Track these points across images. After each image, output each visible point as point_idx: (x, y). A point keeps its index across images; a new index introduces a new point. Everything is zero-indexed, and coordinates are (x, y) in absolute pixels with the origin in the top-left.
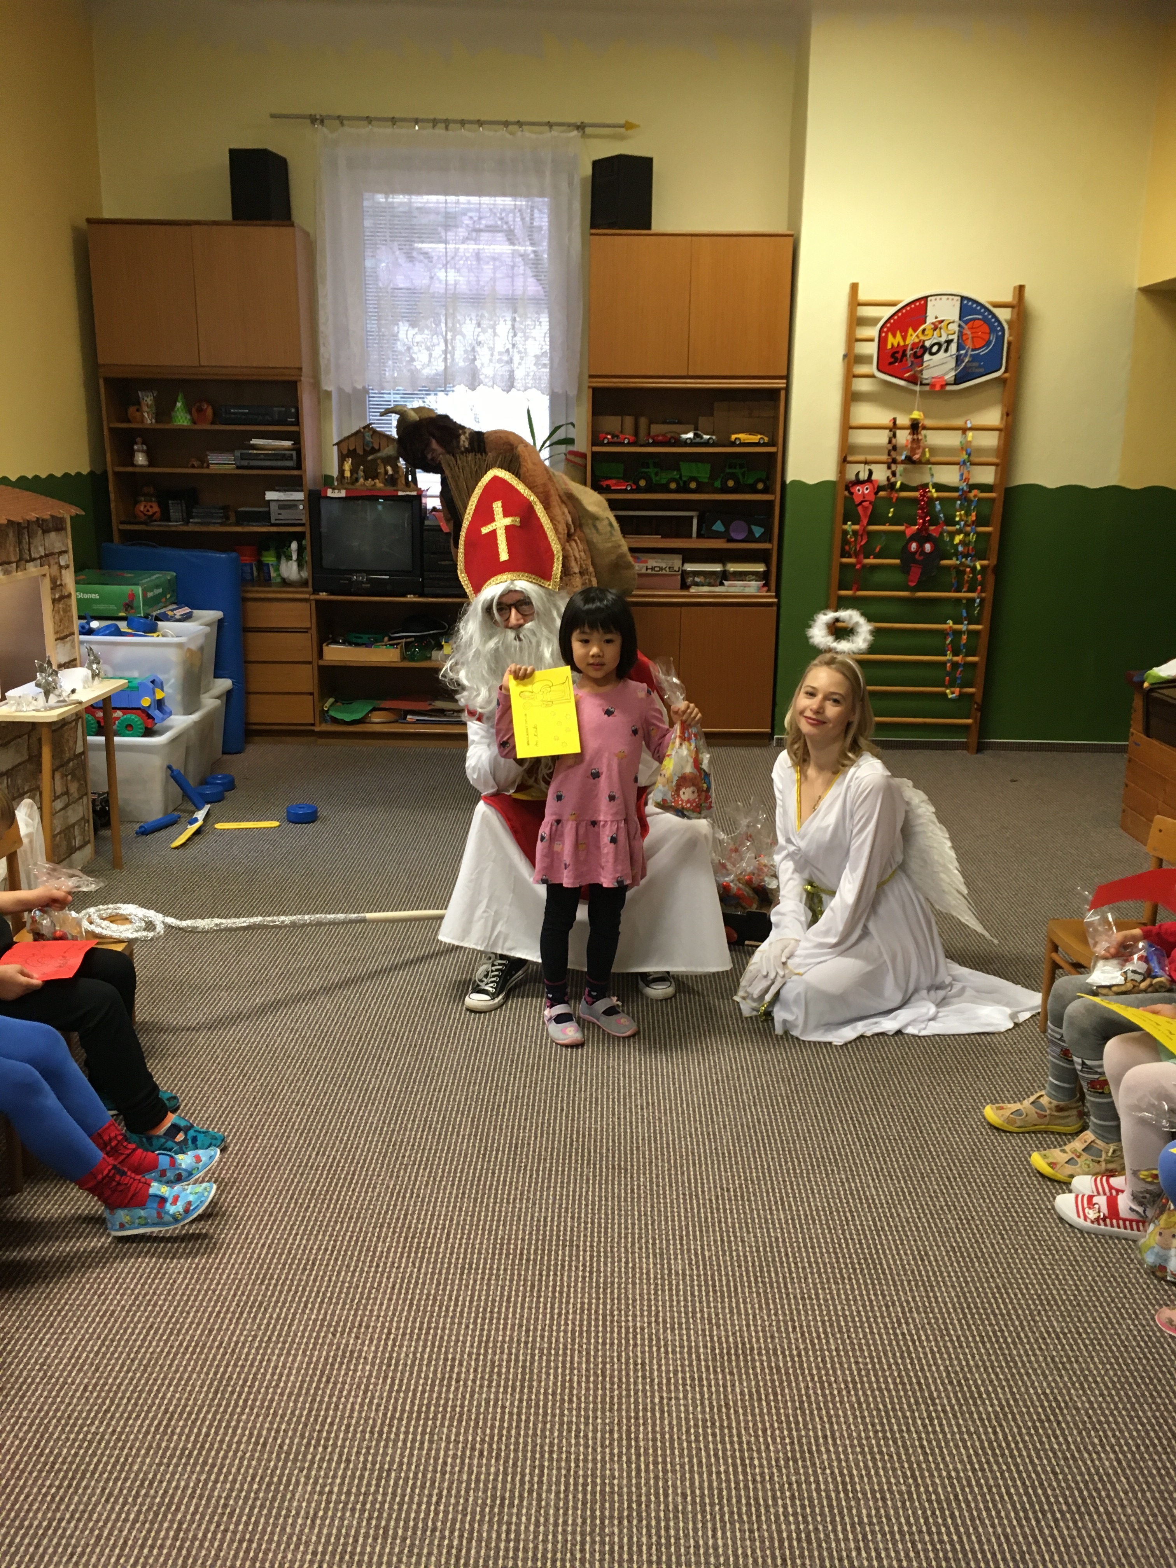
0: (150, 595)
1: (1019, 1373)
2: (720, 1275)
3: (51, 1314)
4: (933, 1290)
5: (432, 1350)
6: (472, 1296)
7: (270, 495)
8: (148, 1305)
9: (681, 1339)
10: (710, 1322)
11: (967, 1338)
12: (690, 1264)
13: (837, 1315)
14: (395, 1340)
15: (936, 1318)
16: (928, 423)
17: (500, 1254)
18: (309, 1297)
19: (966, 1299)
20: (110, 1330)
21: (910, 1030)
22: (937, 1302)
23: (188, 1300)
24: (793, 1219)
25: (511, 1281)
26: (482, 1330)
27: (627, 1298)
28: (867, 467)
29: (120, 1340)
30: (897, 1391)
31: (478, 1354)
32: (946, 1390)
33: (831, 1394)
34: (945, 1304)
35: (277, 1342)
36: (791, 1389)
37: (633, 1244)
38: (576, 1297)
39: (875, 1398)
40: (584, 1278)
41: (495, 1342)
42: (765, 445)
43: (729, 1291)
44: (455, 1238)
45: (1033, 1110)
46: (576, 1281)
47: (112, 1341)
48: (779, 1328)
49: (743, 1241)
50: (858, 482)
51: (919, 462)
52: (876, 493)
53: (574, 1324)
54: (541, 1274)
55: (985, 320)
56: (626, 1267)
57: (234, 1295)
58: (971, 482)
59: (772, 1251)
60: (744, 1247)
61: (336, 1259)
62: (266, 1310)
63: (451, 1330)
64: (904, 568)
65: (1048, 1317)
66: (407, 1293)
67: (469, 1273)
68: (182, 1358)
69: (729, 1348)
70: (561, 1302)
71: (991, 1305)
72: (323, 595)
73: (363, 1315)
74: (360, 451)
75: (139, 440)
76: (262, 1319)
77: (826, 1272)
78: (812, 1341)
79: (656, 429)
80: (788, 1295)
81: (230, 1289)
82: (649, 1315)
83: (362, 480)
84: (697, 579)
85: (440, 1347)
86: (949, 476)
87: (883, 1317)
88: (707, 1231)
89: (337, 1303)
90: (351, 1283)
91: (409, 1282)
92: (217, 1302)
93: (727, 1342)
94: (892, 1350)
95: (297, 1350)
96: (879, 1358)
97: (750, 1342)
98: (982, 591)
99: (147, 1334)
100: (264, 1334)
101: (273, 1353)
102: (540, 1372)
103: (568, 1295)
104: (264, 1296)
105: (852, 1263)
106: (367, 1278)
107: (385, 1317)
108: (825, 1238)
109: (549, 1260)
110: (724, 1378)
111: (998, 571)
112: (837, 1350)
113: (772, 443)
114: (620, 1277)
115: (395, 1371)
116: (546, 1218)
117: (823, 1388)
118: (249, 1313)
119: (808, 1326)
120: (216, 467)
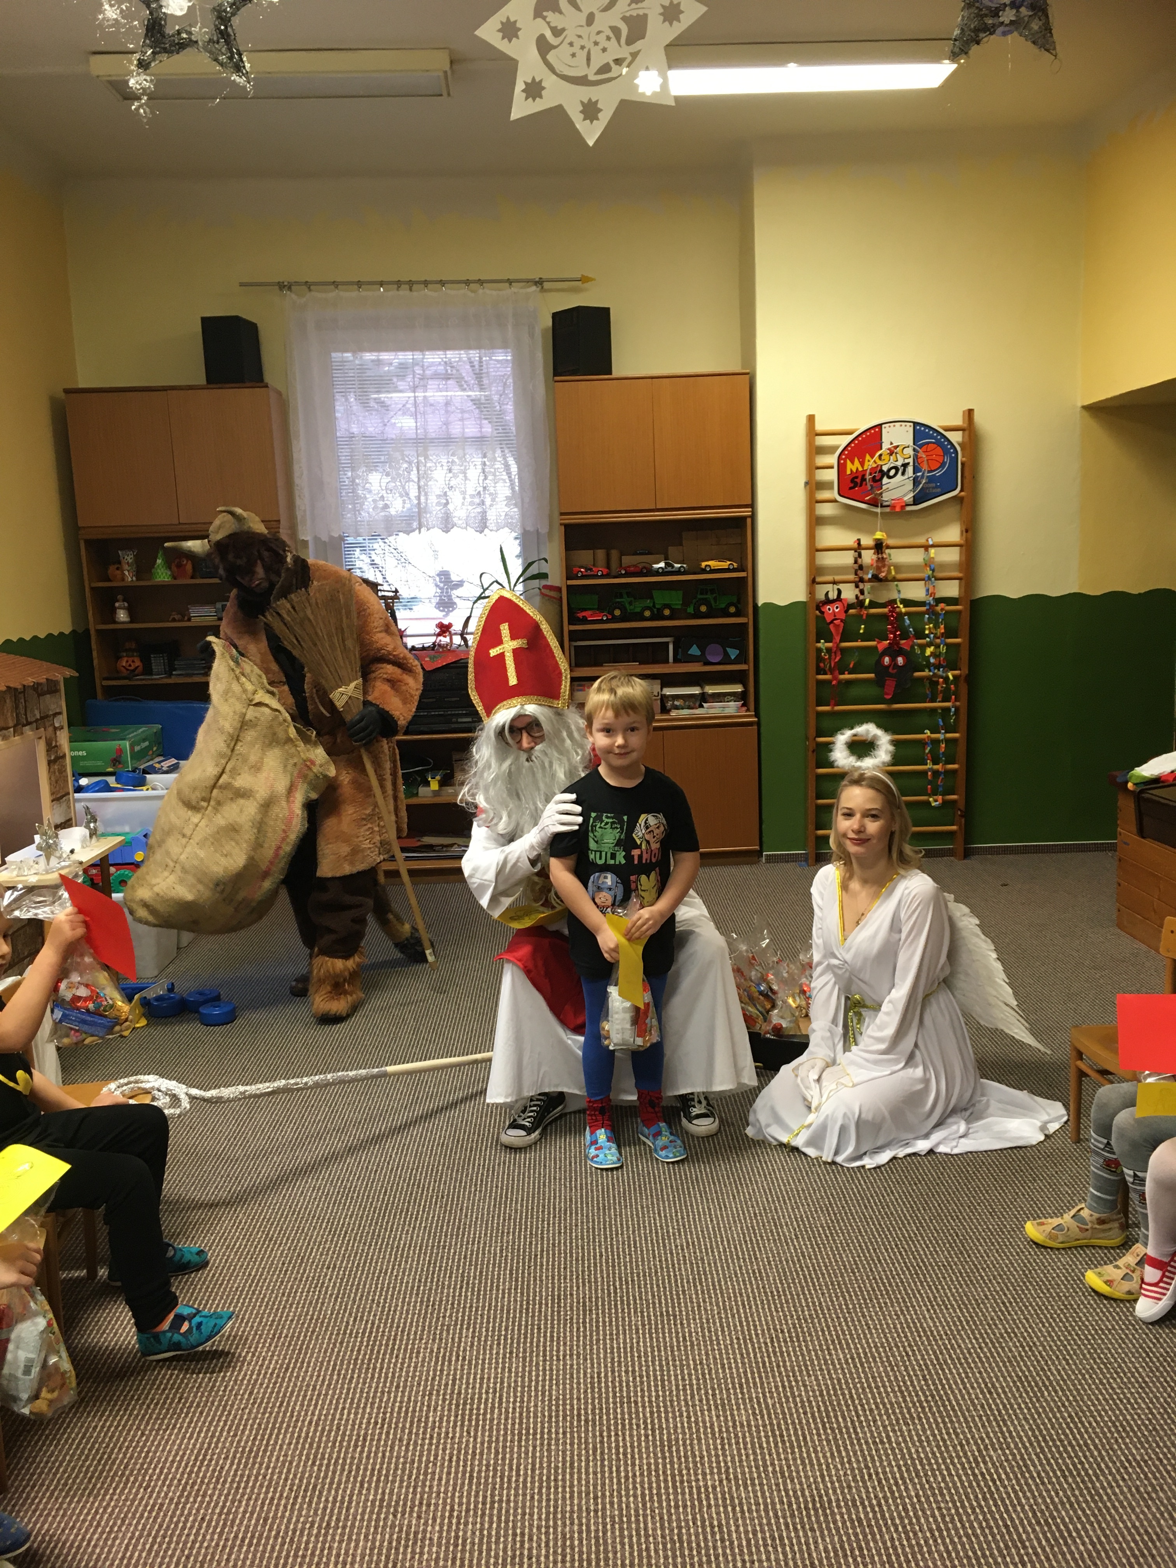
0: (137, 748)
1: (1106, 1507)
2: (786, 1423)
3: (97, 1512)
4: (1005, 1425)
5: (499, 1526)
6: (534, 1465)
8: (197, 1496)
9: (756, 1496)
10: (783, 1476)
11: (1047, 1473)
12: (754, 1414)
13: (912, 1458)
14: (459, 1518)
15: (1014, 1455)
16: (891, 542)
17: (557, 1416)
18: (364, 1476)
19: (1040, 1431)
20: (161, 1526)
21: (942, 1149)
22: (1012, 1437)
23: (238, 1488)
24: (853, 1358)
25: (572, 1444)
26: (548, 1500)
27: (694, 1456)
28: (836, 587)
29: (171, 1536)
30: (985, 1536)
31: (547, 1527)
32: (1034, 1531)
33: (918, 1544)
34: (1020, 1438)
35: (336, 1527)
36: (875, 1542)
37: (693, 1397)
38: (641, 1458)
39: (963, 1545)
40: (647, 1436)
41: (563, 1512)
42: (734, 570)
43: (798, 1440)
44: (508, 1402)
45: (1073, 1224)
46: (639, 1439)
47: (164, 1537)
48: (854, 1477)
49: (805, 1386)
50: (828, 601)
51: (885, 580)
52: (846, 612)
53: (643, 1487)
54: (601, 1435)
55: (938, 444)
56: (689, 1422)
57: (286, 1480)
58: (937, 596)
59: (836, 1395)
60: (807, 1392)
61: (388, 1433)
62: (321, 1493)
63: (516, 1502)
64: (879, 682)
65: (1126, 1444)
66: (465, 1466)
67: (527, 1440)
68: (239, 1551)
69: (806, 1502)
70: (626, 1464)
71: (1066, 1436)
73: (423, 1493)
75: (120, 597)
76: (318, 1504)
77: (894, 1413)
78: (890, 1488)
79: (627, 560)
80: (859, 1440)
81: (281, 1473)
82: (719, 1473)
84: (676, 703)
85: (507, 1522)
86: (916, 591)
87: (959, 1457)
88: (767, 1377)
89: (394, 1482)
90: (405, 1457)
91: (466, 1453)
92: (269, 1487)
93: (803, 1495)
94: (974, 1492)
95: (358, 1534)
96: (962, 1502)
97: (827, 1495)
98: (956, 700)
99: (200, 1528)
100: (322, 1519)
101: (333, 1539)
102: (614, 1542)
103: (633, 1457)
104: (317, 1478)
105: (920, 1401)
106: (422, 1452)
107: (446, 1492)
108: (888, 1376)
109: (608, 1420)
110: (806, 1536)
111: (971, 679)
112: (917, 1496)
113: (741, 569)
114: (684, 1433)
115: (463, 1551)
116: (599, 1373)
117: (908, 1539)
118: (304, 1497)
119: (884, 1473)
120: (198, 619)
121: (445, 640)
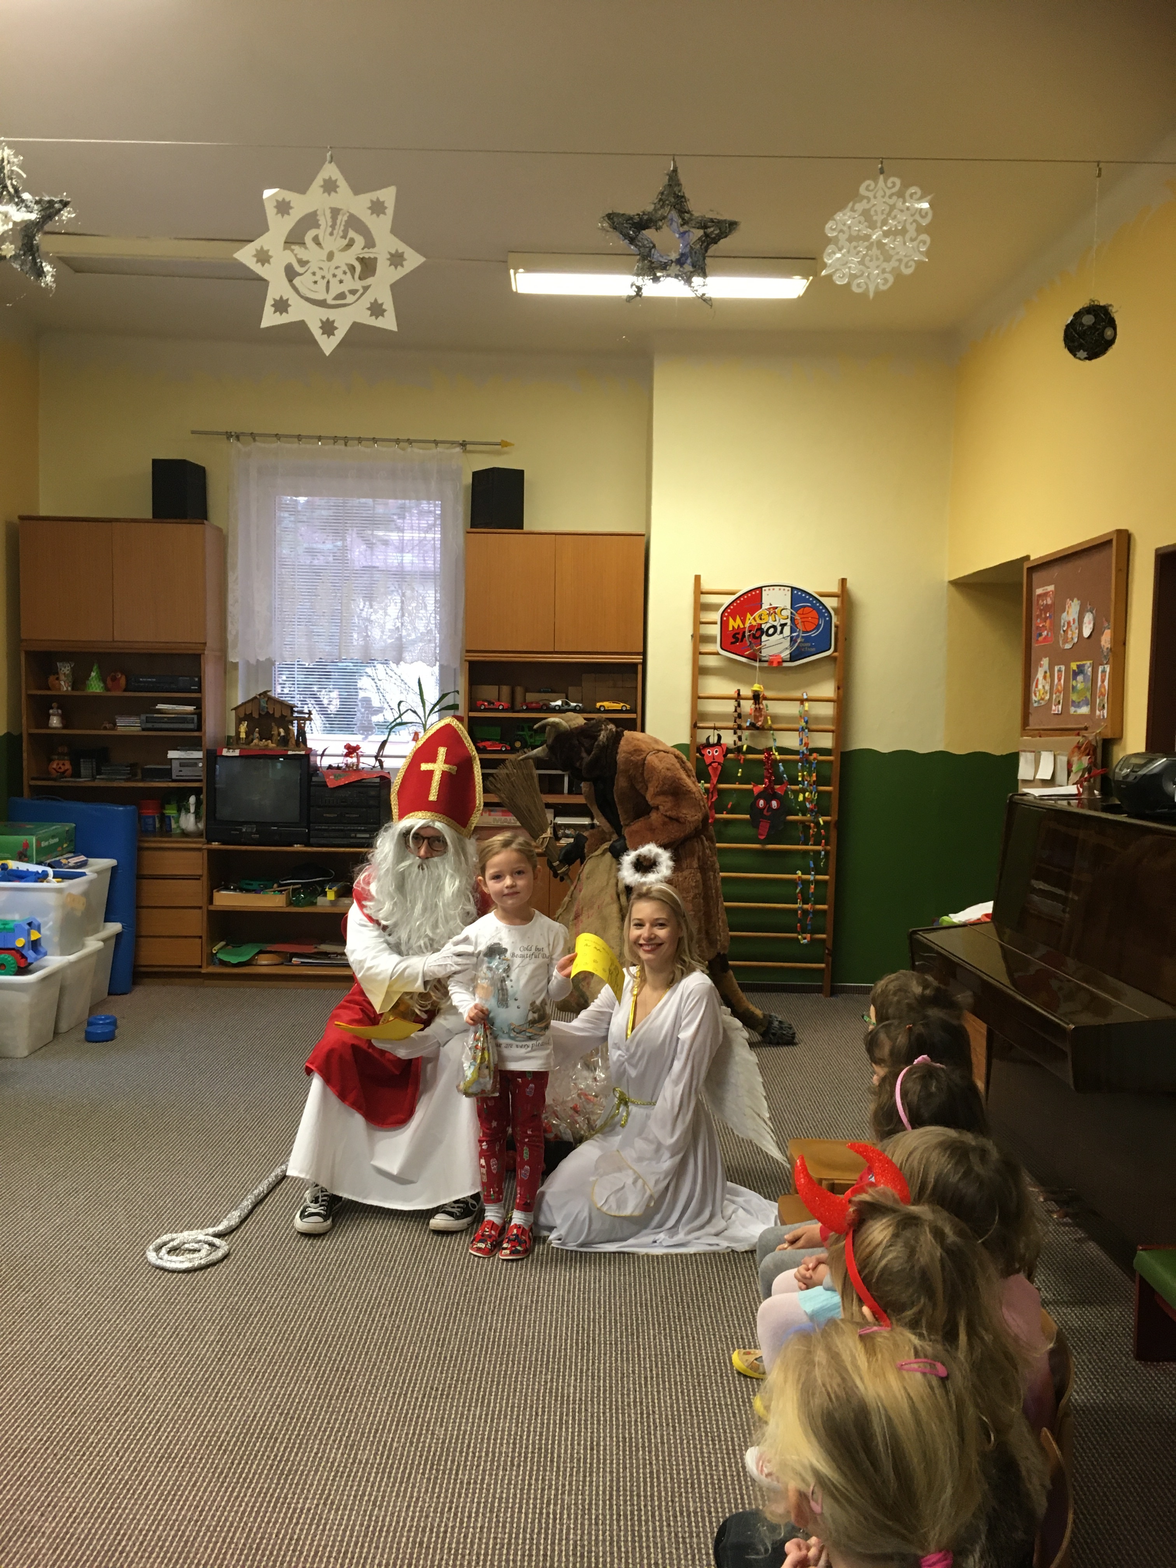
0: (44, 844)
7: (172, 754)
16: (768, 694)
28: (716, 732)
42: (627, 711)
50: (708, 745)
51: (761, 729)
52: (725, 756)
55: (814, 607)
58: (811, 746)
64: (754, 822)
72: (215, 845)
74: (256, 715)
75: (54, 705)
79: (531, 697)
83: (256, 741)
86: (791, 741)
97: (405, 1521)
98: (827, 844)
105: (526, 1452)
107: (75, 1497)
111: (841, 826)
113: (633, 711)
120: (123, 729)
121: (352, 760)
